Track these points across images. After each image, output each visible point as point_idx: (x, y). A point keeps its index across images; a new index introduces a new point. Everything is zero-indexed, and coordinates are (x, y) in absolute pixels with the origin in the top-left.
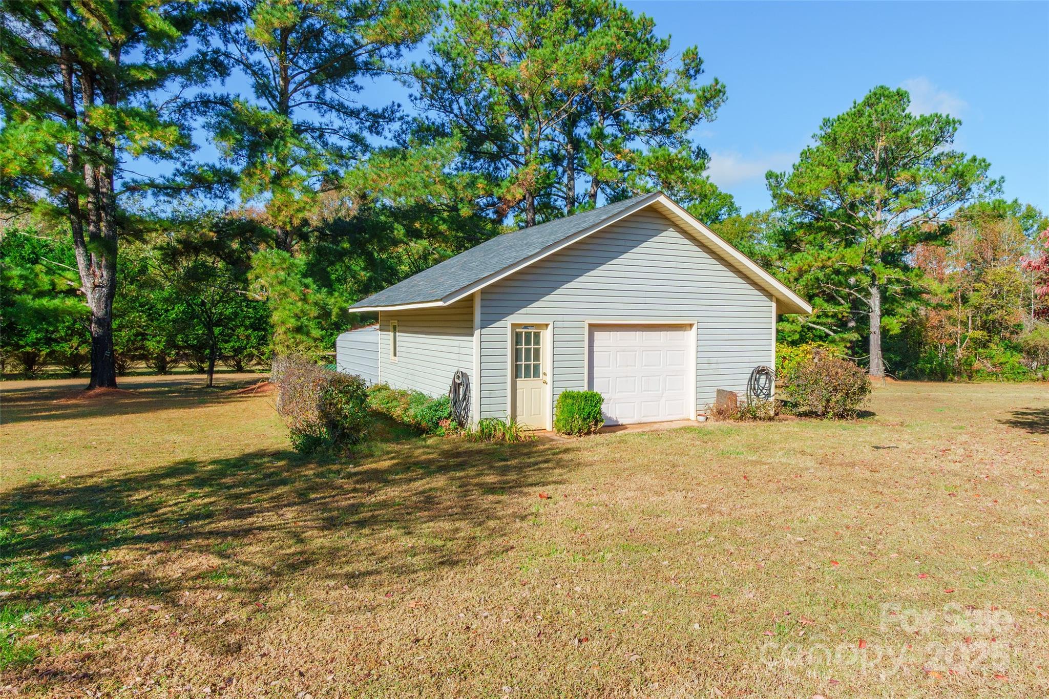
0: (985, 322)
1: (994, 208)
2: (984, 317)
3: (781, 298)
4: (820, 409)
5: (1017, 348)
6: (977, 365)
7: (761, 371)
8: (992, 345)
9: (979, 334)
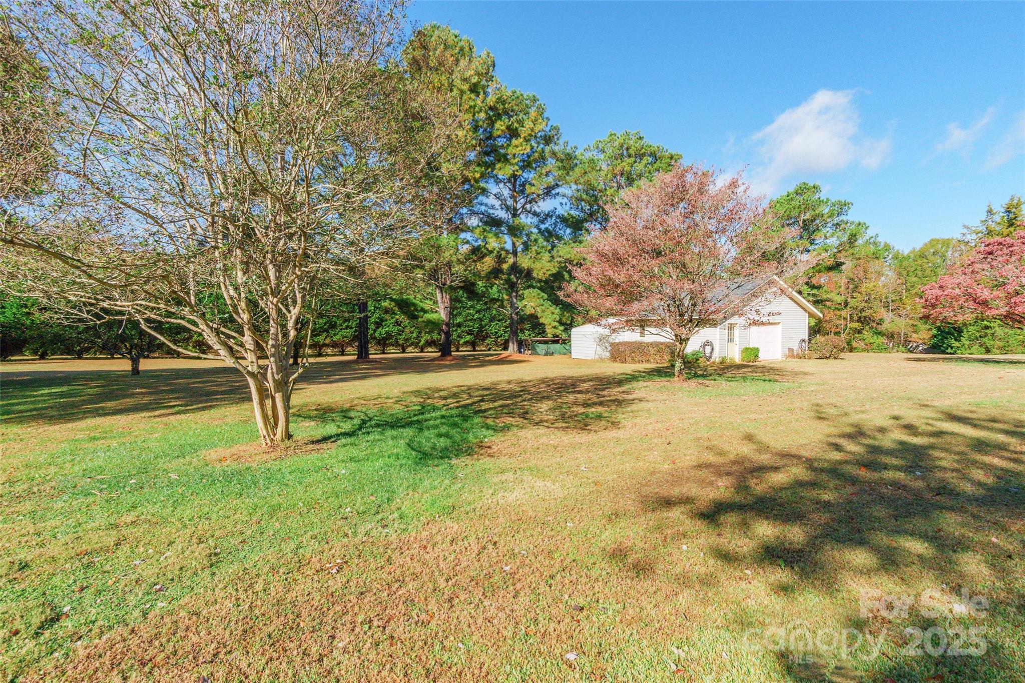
0: (860, 318)
1: (874, 254)
2: (860, 315)
3: (811, 312)
4: (828, 356)
5: (880, 334)
6: (854, 344)
7: (803, 341)
8: (863, 332)
9: (856, 325)
